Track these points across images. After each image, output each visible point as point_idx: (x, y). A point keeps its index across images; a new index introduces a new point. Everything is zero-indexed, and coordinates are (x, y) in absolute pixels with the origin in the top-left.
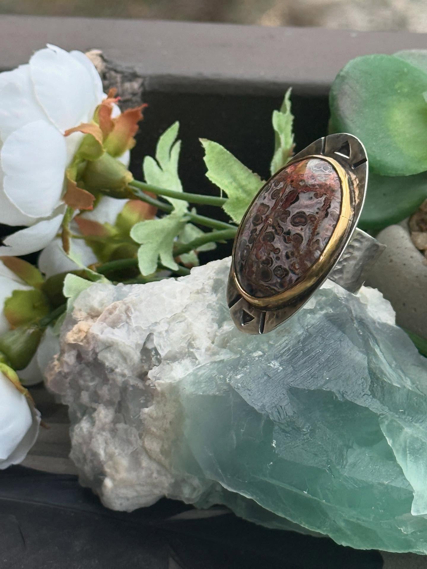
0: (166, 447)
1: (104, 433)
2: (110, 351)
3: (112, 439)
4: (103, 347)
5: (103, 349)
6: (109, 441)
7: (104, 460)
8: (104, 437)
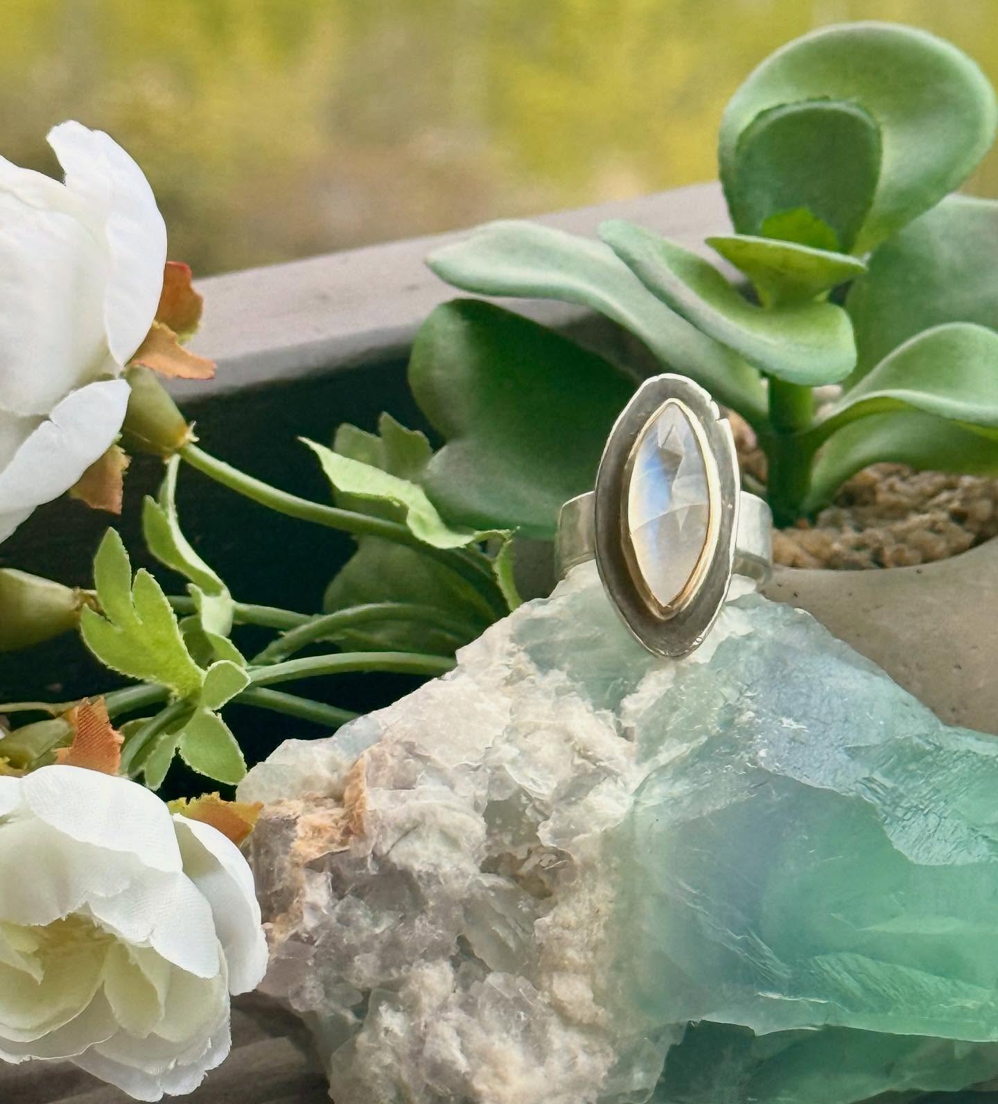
0: (602, 982)
1: (449, 1014)
2: (419, 837)
3: (471, 1019)
4: (397, 836)
5: (399, 840)
6: (465, 1027)
7: (468, 1069)
8: (452, 1023)
